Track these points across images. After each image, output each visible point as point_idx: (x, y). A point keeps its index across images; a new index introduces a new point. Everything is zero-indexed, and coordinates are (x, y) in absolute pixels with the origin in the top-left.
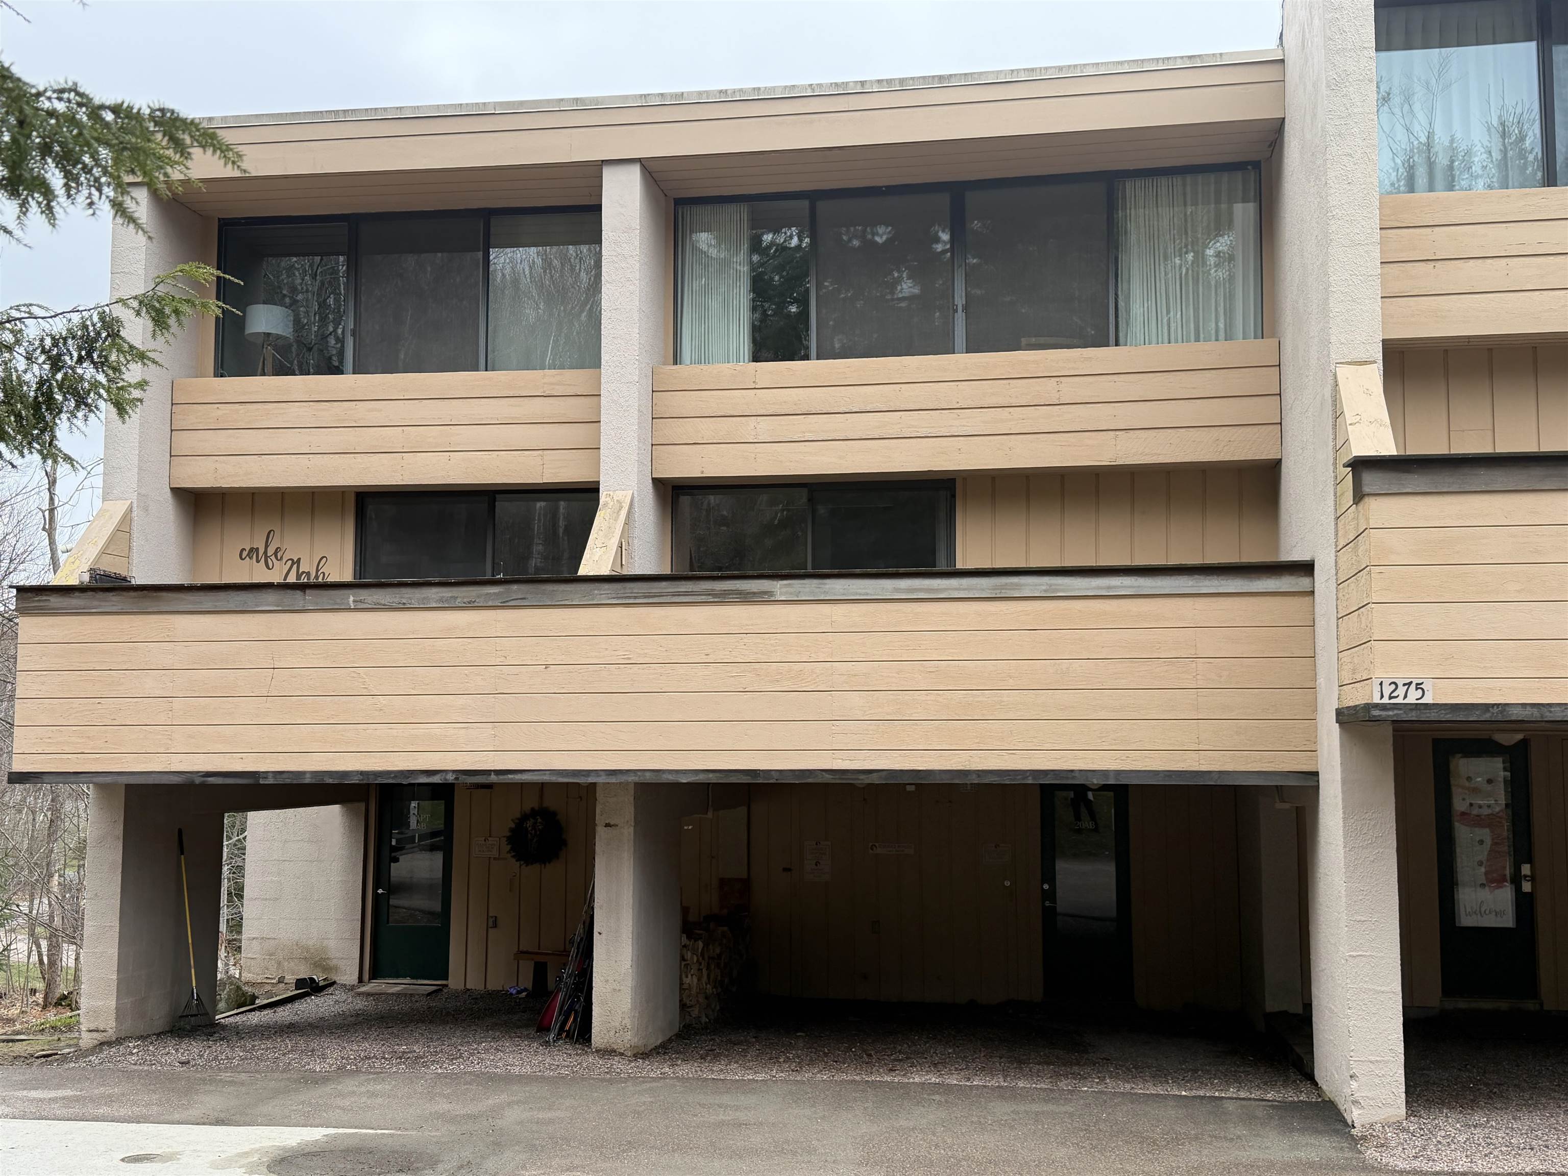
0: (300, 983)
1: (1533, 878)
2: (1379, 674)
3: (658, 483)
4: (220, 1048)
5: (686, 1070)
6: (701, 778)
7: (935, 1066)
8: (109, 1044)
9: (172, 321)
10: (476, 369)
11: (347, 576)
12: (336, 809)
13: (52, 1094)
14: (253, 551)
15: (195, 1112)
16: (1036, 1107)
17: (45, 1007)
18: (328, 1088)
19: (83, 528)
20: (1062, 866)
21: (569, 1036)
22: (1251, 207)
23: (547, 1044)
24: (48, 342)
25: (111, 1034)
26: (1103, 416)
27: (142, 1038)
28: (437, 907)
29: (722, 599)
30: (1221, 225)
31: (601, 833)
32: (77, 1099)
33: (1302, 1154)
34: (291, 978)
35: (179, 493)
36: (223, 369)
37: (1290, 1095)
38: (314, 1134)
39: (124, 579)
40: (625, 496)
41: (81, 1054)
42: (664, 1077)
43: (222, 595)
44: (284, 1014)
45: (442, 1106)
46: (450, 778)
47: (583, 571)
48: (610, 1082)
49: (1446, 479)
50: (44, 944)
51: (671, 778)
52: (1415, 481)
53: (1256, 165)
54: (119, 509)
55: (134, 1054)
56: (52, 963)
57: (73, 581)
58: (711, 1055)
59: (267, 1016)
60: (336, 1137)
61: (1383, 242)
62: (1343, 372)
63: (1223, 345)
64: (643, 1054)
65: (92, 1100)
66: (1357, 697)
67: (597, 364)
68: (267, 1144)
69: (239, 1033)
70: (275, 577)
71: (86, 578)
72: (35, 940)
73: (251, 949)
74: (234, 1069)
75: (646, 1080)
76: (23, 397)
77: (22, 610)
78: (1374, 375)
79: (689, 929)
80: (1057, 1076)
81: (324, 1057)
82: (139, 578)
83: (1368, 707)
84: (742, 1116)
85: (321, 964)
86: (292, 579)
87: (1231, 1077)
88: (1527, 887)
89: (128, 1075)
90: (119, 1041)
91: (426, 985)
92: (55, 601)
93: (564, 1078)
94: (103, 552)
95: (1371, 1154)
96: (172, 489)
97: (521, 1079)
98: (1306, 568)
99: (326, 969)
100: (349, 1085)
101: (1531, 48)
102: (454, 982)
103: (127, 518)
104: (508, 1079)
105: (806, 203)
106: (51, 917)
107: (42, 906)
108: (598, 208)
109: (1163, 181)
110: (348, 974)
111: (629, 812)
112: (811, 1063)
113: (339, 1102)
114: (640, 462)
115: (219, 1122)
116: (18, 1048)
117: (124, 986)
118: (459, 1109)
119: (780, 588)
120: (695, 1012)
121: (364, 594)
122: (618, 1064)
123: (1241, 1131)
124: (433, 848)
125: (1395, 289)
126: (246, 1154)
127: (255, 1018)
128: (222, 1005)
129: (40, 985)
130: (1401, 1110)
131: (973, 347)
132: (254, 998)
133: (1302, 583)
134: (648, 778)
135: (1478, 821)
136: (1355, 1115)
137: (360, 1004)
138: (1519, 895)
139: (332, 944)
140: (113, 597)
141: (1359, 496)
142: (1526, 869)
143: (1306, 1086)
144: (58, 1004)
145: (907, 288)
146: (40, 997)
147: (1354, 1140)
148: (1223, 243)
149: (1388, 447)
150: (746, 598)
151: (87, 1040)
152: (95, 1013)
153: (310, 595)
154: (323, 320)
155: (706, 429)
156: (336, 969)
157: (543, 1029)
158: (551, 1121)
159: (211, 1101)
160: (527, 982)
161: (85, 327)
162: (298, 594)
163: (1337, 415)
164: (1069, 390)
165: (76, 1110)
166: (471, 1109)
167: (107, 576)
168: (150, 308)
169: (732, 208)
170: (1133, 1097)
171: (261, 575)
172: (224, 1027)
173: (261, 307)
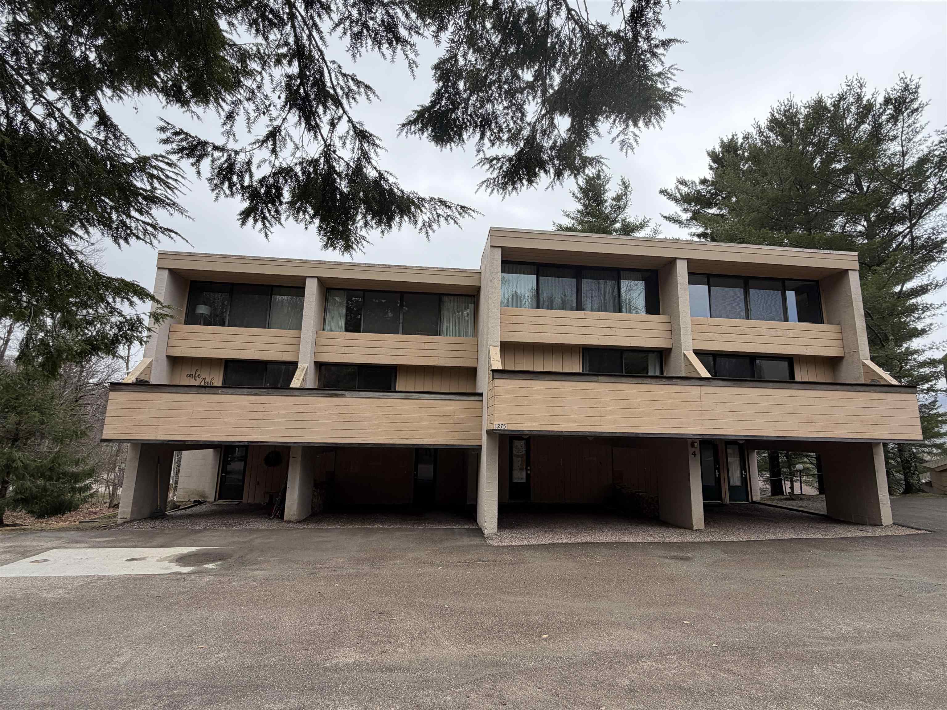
0: (195, 502)
1: (530, 470)
2: (495, 422)
3: (316, 363)
4: (166, 524)
5: (311, 526)
6: (321, 445)
7: (382, 523)
8: (128, 522)
9: (161, 320)
10: (265, 328)
11: (220, 384)
12: (211, 450)
13: (105, 539)
14: (191, 375)
15: (154, 543)
16: (407, 533)
17: (109, 508)
18: (200, 535)
19: (138, 363)
20: (420, 466)
21: (278, 516)
22: (473, 305)
23: (270, 519)
24: (118, 323)
25: (128, 519)
26: (436, 353)
27: (140, 520)
28: (241, 477)
29: (331, 396)
30: (467, 308)
31: (291, 460)
32: (113, 541)
33: (472, 543)
34: (192, 500)
35: (168, 357)
36: (187, 322)
37: (471, 527)
38: (194, 549)
39: (148, 382)
40: (306, 366)
41: (118, 526)
42: (305, 528)
43: (179, 388)
44: (189, 511)
45: (236, 539)
46: (246, 443)
47: (291, 386)
48: (289, 530)
49: (512, 376)
50: (111, 488)
51: (312, 445)
52: (505, 376)
53: (474, 296)
54: (148, 361)
55: (135, 526)
56: (113, 494)
57: (130, 382)
58: (319, 521)
59: (183, 512)
60: (200, 550)
61: (501, 318)
62: (491, 348)
63: (465, 338)
64: (299, 522)
65: (118, 541)
66: (491, 427)
67: (301, 329)
68: (177, 553)
69: (173, 517)
70: (197, 383)
71: (134, 381)
72: (108, 486)
73: (180, 491)
74: (169, 529)
75: (299, 529)
76: (108, 339)
77: (111, 390)
78: (498, 349)
79: (316, 485)
80: (414, 524)
81: (199, 525)
82: (153, 382)
83: (493, 430)
84: (325, 539)
85: (203, 495)
86: (202, 384)
87: (457, 522)
88: (529, 472)
89: (132, 533)
90: (131, 521)
91: (236, 502)
92: (123, 387)
93: (274, 529)
94: (141, 373)
95: (489, 542)
96: (167, 356)
97: (262, 530)
98: (481, 395)
99: (204, 497)
100: (207, 533)
101: (535, 276)
102: (244, 501)
103: (151, 363)
104: (257, 530)
105: (362, 293)
106: (114, 480)
107: (112, 476)
108: (304, 288)
109: (452, 297)
110: (211, 499)
111: (300, 453)
112: (348, 523)
113: (203, 539)
114: (311, 357)
115: (162, 546)
116: (95, 524)
117: (135, 504)
118: (241, 540)
119: (347, 393)
120: (316, 509)
121: (224, 390)
122: (291, 525)
123: (458, 537)
124: (241, 460)
125: (503, 329)
126: (169, 557)
127: (179, 513)
128: (168, 509)
129: (108, 501)
130: (496, 530)
131: (403, 333)
132: (179, 506)
133: (480, 398)
134: (306, 445)
135: (518, 456)
136: (486, 532)
137: (214, 508)
138: (527, 474)
139: (206, 490)
140: (143, 387)
141: (493, 379)
142: (529, 468)
143: (475, 524)
144: (113, 507)
145: (390, 315)
146: (107, 505)
147: (485, 538)
148: (468, 311)
149: (500, 367)
150: (338, 396)
151: (120, 521)
152: (124, 512)
153: (207, 389)
154: (223, 308)
155: (330, 349)
156: (207, 497)
157: (270, 515)
158: (269, 543)
159: (160, 540)
160: (267, 500)
161: (131, 320)
162: (203, 389)
163: (489, 358)
164: (428, 346)
165: (113, 544)
166: (245, 540)
167: (142, 381)
168: (154, 316)
169: (342, 291)
170: (432, 529)
171: (193, 382)
172: (168, 516)
173: (200, 306)
